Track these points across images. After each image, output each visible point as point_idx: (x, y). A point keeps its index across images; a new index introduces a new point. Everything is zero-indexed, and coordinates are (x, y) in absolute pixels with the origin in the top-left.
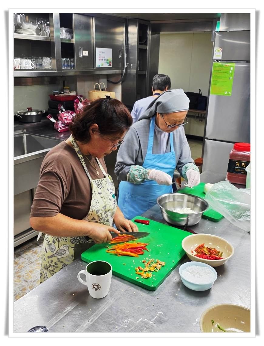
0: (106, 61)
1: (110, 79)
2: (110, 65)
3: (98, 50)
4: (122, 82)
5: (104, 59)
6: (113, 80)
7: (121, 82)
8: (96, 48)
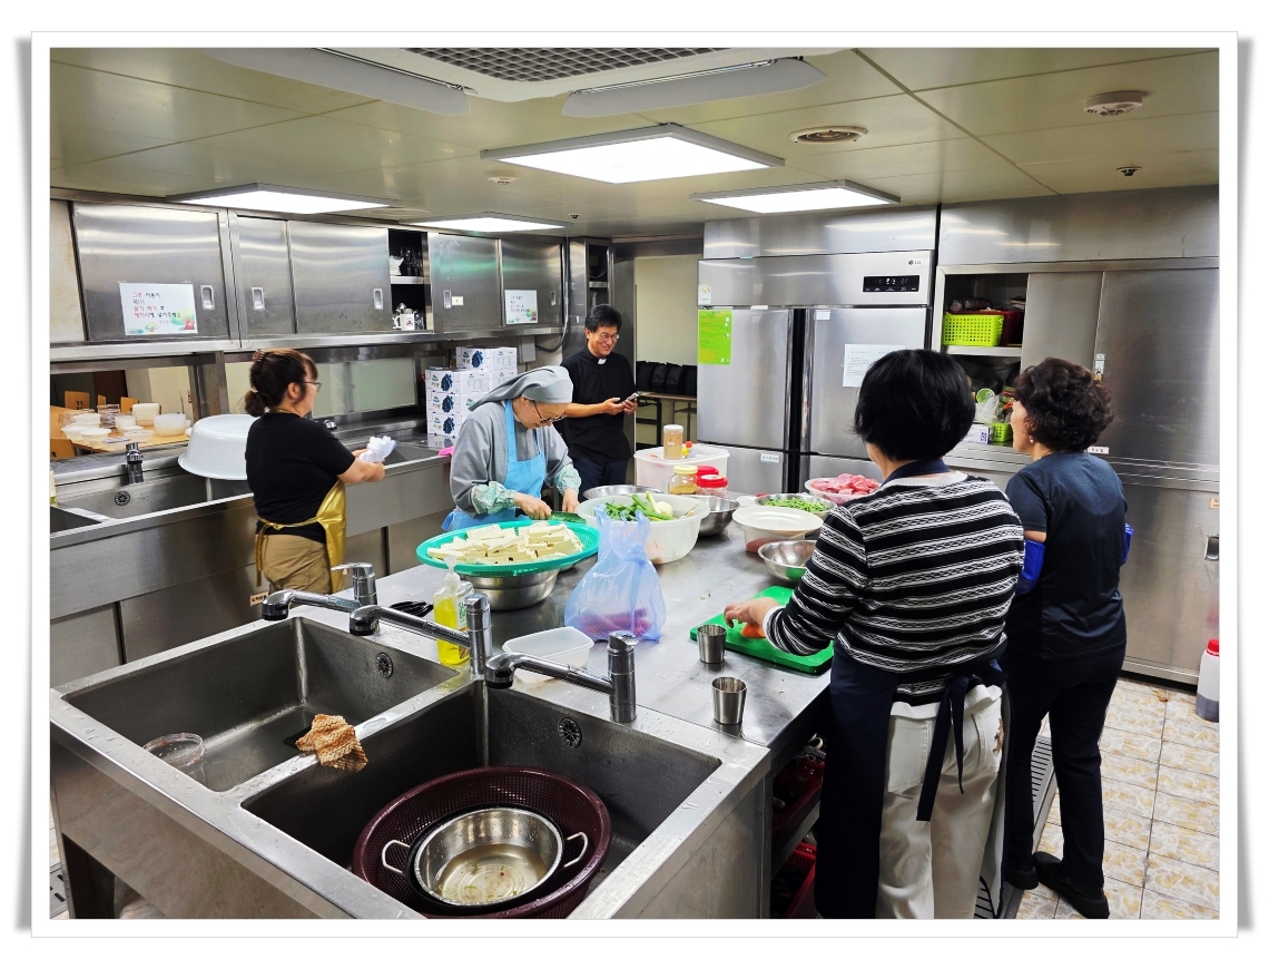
0: (525, 313)
1: (541, 345)
2: (534, 319)
3: (510, 295)
4: (563, 349)
5: (521, 308)
6: (547, 344)
7: (561, 348)
8: (506, 291)
